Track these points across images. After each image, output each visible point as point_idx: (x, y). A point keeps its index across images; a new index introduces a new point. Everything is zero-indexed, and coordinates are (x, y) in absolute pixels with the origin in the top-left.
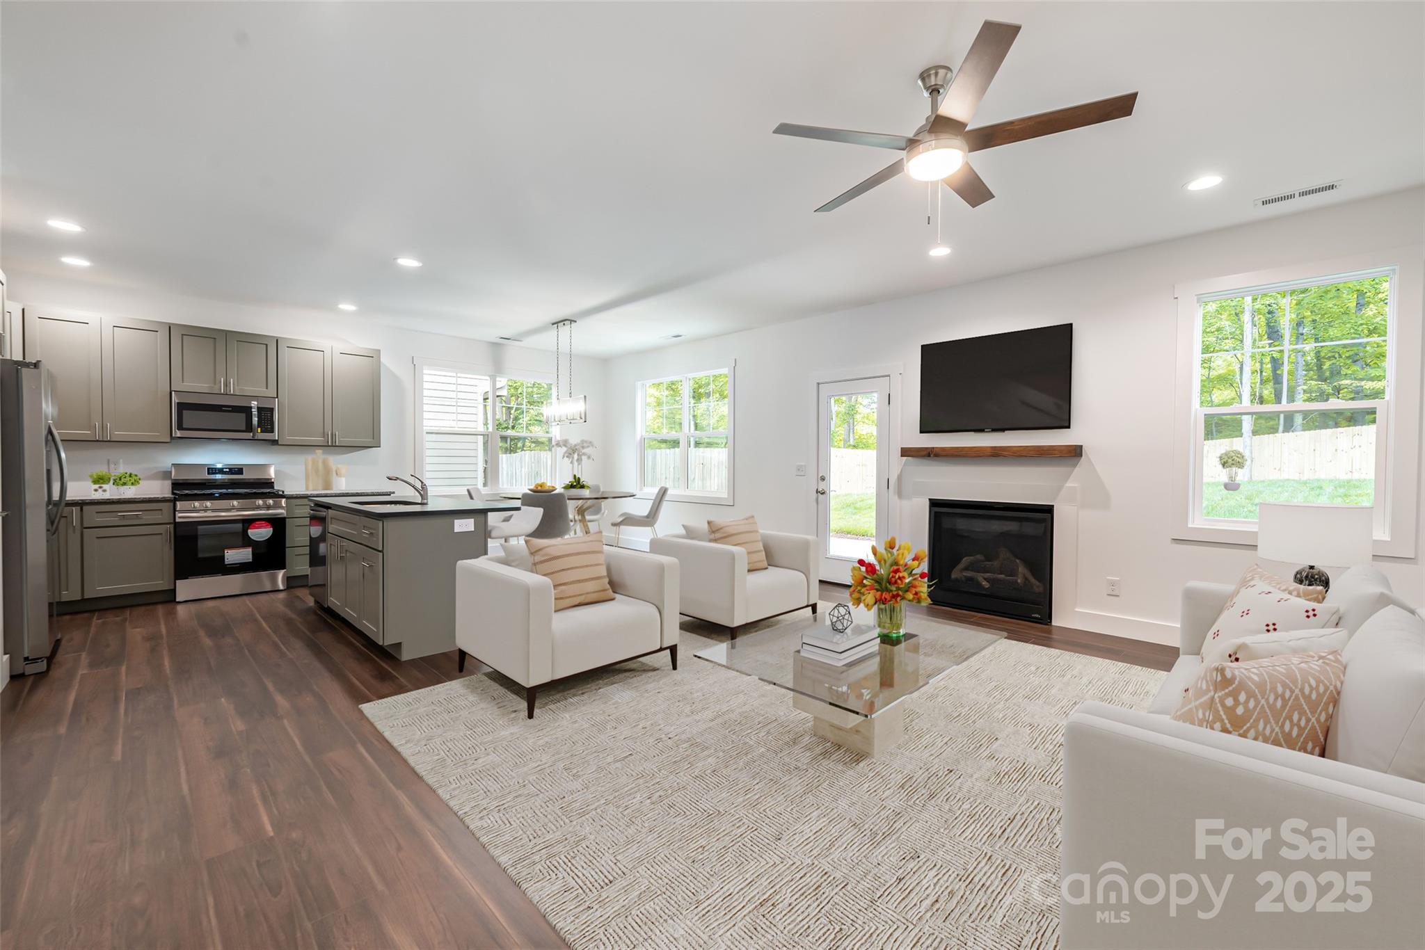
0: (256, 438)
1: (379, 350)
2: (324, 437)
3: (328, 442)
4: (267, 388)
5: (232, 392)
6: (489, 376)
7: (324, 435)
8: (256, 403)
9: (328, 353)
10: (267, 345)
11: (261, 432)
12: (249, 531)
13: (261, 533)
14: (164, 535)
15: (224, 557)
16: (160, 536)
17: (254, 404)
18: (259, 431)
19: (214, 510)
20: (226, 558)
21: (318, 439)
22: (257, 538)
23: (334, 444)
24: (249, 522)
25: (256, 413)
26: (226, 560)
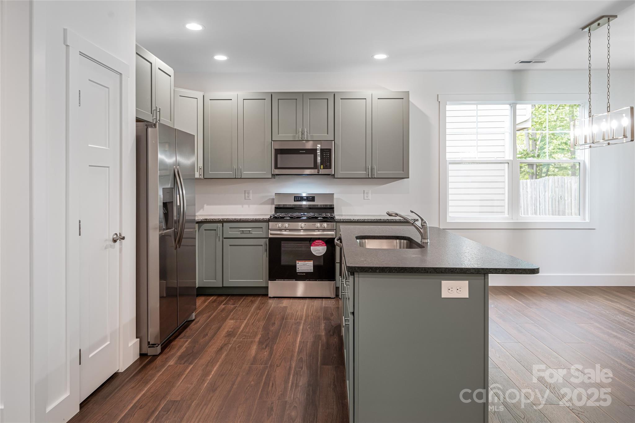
0: (320, 173)
1: (409, 92)
2: (366, 172)
3: (369, 175)
4: (328, 134)
5: (306, 139)
6: (510, 105)
7: (366, 169)
8: (320, 146)
9: (369, 100)
10: (328, 99)
11: (323, 169)
12: (311, 247)
13: (319, 250)
14: (263, 246)
15: (295, 266)
16: (261, 247)
17: (319, 147)
18: (322, 168)
19: (290, 230)
20: (297, 267)
21: (362, 173)
22: (317, 253)
23: (373, 177)
24: (311, 241)
25: (320, 153)
26: (297, 269)
